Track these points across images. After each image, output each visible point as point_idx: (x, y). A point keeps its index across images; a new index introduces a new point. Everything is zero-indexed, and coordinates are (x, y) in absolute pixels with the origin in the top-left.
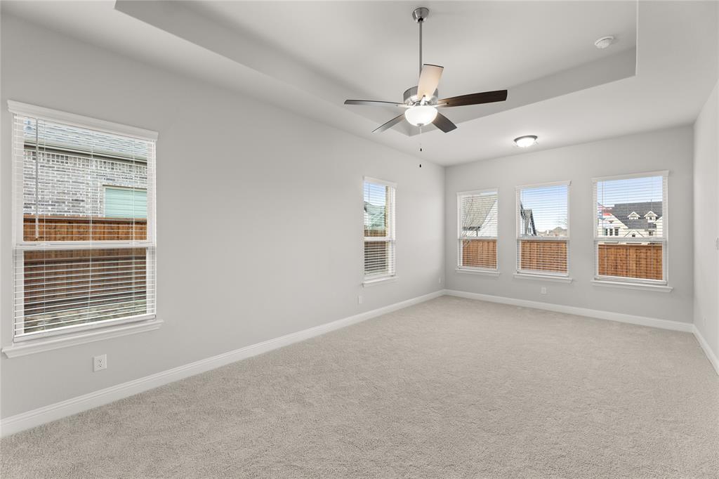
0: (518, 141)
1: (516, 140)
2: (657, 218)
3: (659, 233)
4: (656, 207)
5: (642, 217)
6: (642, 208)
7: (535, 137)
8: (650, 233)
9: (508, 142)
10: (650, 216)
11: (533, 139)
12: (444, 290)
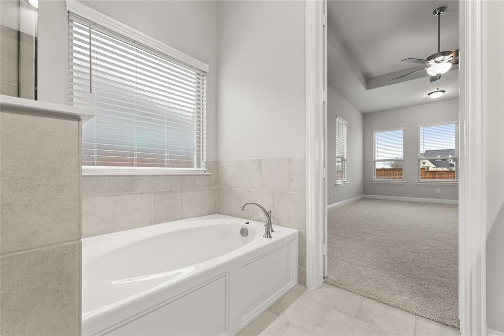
0: (431, 95)
1: (429, 94)
7: (443, 91)
9: (425, 95)
11: (442, 93)
12: (363, 195)
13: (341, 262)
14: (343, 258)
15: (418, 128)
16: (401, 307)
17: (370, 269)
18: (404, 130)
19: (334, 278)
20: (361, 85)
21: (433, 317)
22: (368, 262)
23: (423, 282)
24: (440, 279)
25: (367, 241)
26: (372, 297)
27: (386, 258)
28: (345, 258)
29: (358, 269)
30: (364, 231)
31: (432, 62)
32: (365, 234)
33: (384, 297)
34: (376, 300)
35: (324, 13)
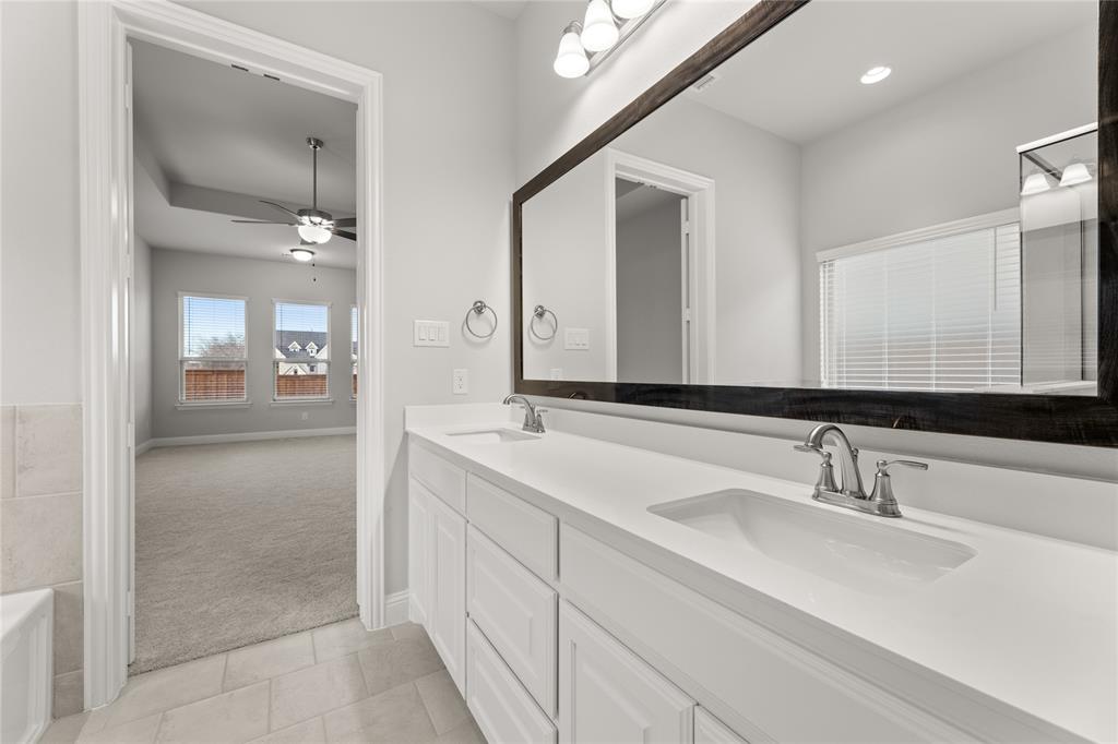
0: (295, 253)
1: (292, 251)
2: (318, 351)
3: (321, 369)
4: (318, 339)
5: (304, 349)
6: (305, 338)
7: (313, 253)
8: (312, 370)
9: (285, 250)
10: (312, 347)
11: (310, 255)
12: (152, 440)
13: (157, 615)
14: (157, 605)
15: (273, 304)
16: (291, 630)
17: (224, 599)
18: (247, 303)
19: (154, 654)
20: (160, 195)
21: (333, 618)
22: (217, 587)
23: (309, 579)
24: (329, 563)
25: (200, 547)
26: (244, 642)
27: (247, 566)
28: (162, 604)
29: (201, 610)
30: (184, 528)
31: (305, 219)
32: (189, 535)
33: (262, 631)
34: (252, 643)
35: (127, 82)
